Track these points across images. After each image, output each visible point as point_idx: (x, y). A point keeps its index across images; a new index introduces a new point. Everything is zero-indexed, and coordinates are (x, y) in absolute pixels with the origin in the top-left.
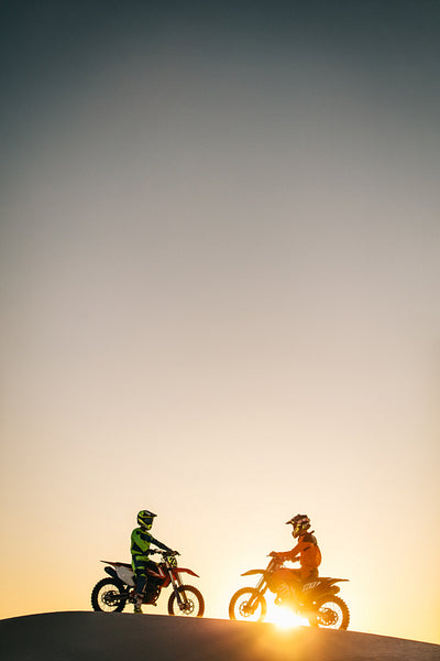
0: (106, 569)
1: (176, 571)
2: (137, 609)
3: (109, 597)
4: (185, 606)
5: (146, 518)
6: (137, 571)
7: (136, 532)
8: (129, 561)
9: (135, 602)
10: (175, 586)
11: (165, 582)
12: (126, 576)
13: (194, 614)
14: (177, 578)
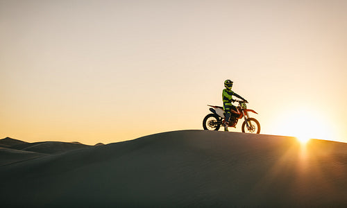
0: (210, 109)
1: (246, 111)
2: (226, 130)
3: (212, 123)
4: (250, 128)
5: (229, 84)
6: (226, 110)
8: (222, 106)
9: (225, 126)
10: (245, 118)
11: (240, 116)
12: (220, 113)
13: (255, 132)
14: (246, 114)
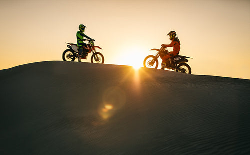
0: (68, 46)
1: (94, 47)
2: (79, 61)
3: (69, 56)
4: (97, 60)
5: (82, 28)
6: (79, 47)
7: (78, 32)
9: (78, 58)
10: (93, 52)
11: (89, 51)
12: (75, 48)
13: (101, 62)
14: (94, 49)
